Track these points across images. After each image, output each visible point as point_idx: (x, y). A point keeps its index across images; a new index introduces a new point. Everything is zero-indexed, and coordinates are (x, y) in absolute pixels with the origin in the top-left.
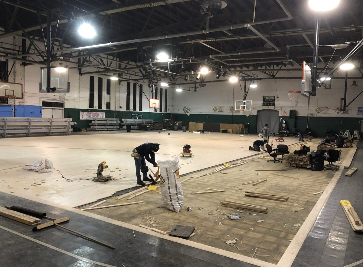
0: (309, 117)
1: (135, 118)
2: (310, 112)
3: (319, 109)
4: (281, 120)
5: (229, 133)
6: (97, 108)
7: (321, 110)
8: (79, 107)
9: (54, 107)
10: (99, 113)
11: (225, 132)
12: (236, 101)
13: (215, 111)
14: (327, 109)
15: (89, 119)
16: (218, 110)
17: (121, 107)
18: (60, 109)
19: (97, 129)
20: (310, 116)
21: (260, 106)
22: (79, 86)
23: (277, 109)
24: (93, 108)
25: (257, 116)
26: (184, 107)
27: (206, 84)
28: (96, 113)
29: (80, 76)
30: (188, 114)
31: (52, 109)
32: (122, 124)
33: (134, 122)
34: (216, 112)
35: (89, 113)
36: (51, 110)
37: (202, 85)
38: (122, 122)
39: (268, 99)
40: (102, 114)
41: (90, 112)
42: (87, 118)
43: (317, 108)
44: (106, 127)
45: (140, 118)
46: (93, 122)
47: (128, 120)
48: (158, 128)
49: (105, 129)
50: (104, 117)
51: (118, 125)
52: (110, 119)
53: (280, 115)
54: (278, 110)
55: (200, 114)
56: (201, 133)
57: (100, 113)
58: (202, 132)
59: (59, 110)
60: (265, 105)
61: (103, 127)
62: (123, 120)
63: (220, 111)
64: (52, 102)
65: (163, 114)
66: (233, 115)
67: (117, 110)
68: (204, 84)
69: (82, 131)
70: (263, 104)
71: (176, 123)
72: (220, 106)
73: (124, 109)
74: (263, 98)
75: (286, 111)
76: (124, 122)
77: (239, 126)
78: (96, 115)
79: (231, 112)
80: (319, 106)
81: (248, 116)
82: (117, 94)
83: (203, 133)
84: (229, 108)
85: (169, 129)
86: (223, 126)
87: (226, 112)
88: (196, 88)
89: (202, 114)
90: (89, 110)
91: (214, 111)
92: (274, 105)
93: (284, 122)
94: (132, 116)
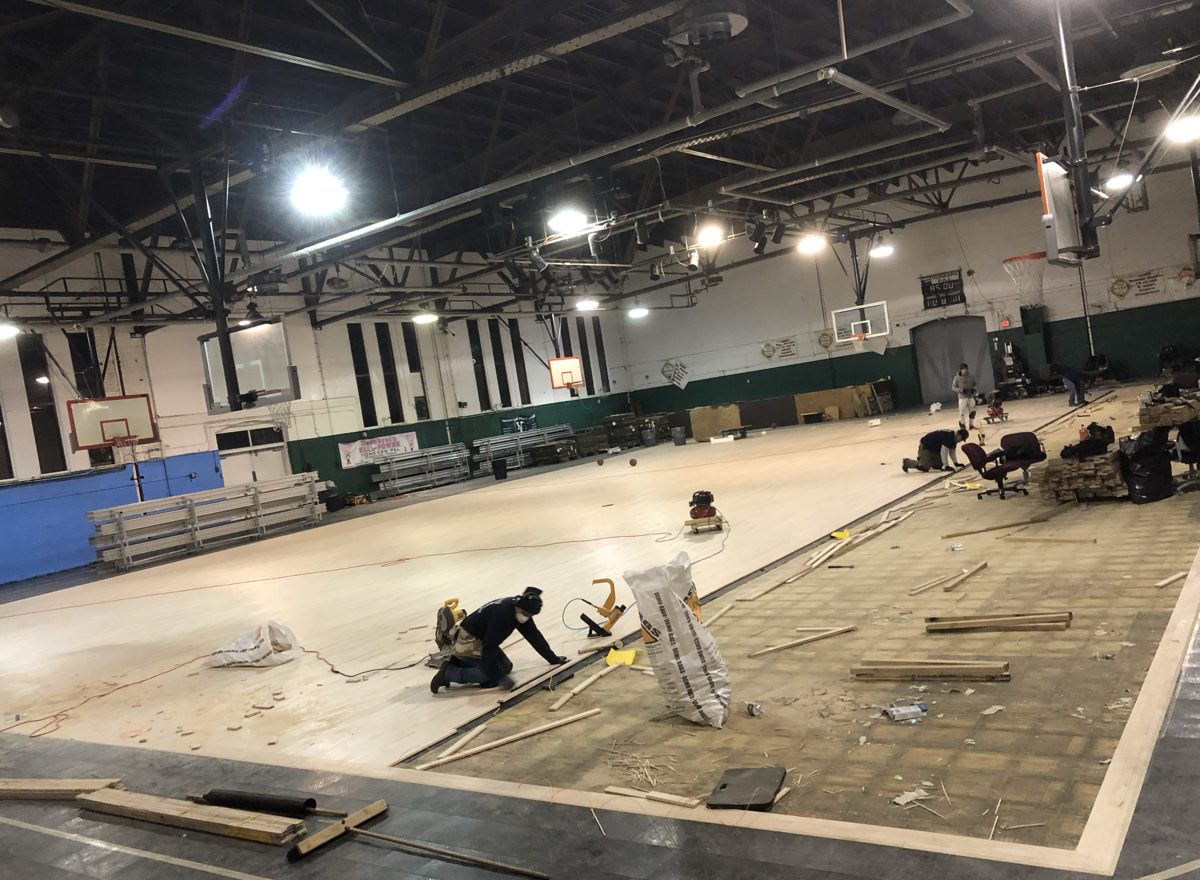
0: (1090, 317)
1: (515, 430)
2: (1091, 301)
3: (1121, 285)
4: (996, 344)
5: (830, 420)
6: (389, 423)
7: (1129, 287)
8: (332, 431)
9: (254, 444)
10: (396, 436)
11: (816, 419)
12: (833, 313)
13: (769, 357)
14: (1148, 279)
15: (371, 461)
16: (779, 352)
17: (462, 405)
18: (274, 449)
19: (401, 488)
20: (1092, 312)
21: (916, 313)
22: (320, 364)
23: (975, 311)
24: (376, 424)
25: (912, 348)
26: (664, 363)
27: (721, 274)
28: (388, 437)
29: (318, 332)
30: (683, 385)
31: (250, 452)
32: (476, 457)
33: (512, 445)
34: (773, 358)
35: (367, 444)
36: (248, 455)
37: (711, 280)
38: (475, 450)
39: (941, 285)
40: (407, 436)
41: (368, 438)
42: (365, 460)
43: (1114, 280)
44: (429, 477)
45: (527, 426)
46: (384, 469)
47: (493, 440)
48: (592, 449)
49: (425, 483)
50: (416, 447)
51: (464, 464)
52: (434, 450)
53: (991, 327)
54: (980, 315)
55: (723, 374)
56: (735, 439)
57: (400, 438)
58: (739, 435)
59: (271, 452)
60: (932, 307)
61: (419, 479)
62: (476, 443)
63: (787, 353)
64: (246, 432)
65: (599, 401)
66: (831, 361)
67: (451, 415)
68: (716, 275)
69: (354, 505)
70: (925, 302)
71: (647, 420)
72: (784, 335)
73: (474, 409)
74: (923, 282)
75: (1006, 313)
76: (482, 450)
77: (858, 391)
78: (389, 445)
79: (824, 350)
80: (1117, 273)
81: (882, 353)
82: (442, 363)
83: (744, 436)
84: (815, 338)
85: (630, 443)
86: (805, 402)
87: (807, 352)
88: (691, 294)
89: (727, 374)
90: (365, 434)
91: (766, 359)
92: (963, 300)
93: (1009, 349)
94: (504, 425)
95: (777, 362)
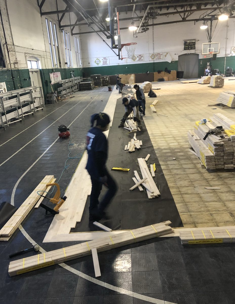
2: (227, 53)
4: (201, 62)
16: (138, 59)
17: (66, 64)
20: (227, 56)
21: (181, 51)
23: (197, 52)
25: (178, 61)
26: (96, 59)
28: (56, 73)
29: (42, 18)
31: (31, 71)
34: (135, 61)
35: (54, 75)
39: (190, 43)
40: (59, 73)
43: (233, 47)
50: (61, 78)
53: (201, 57)
55: (118, 65)
59: (35, 73)
60: (186, 50)
66: (154, 63)
70: (185, 48)
72: (140, 54)
74: (185, 41)
79: (152, 59)
81: (170, 62)
84: (150, 55)
91: (133, 61)
92: (195, 48)
93: (208, 64)
95: (137, 62)
